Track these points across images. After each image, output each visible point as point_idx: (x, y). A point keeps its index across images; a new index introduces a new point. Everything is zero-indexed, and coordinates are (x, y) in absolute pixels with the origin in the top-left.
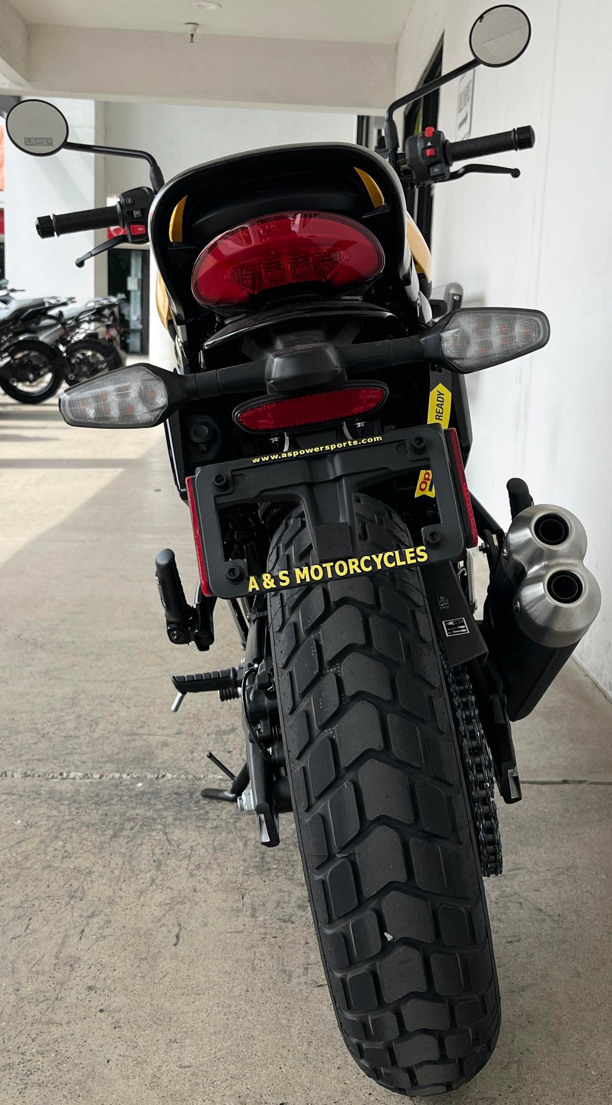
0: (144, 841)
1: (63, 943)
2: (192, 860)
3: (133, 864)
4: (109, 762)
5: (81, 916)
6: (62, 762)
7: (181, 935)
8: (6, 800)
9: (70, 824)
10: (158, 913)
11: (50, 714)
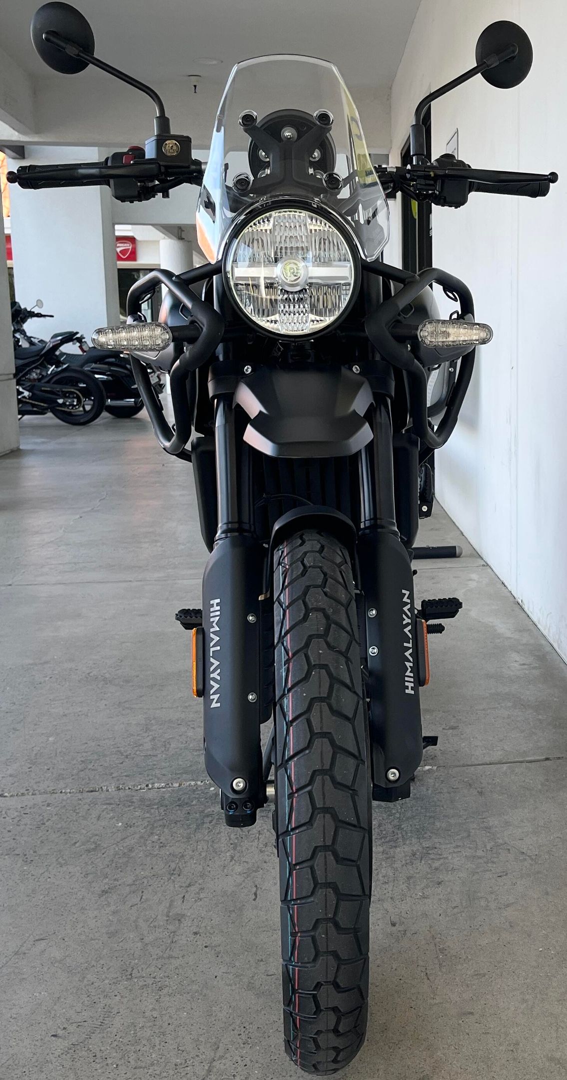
0: (221, 830)
1: (170, 905)
2: (261, 840)
3: (215, 847)
4: (185, 773)
5: (181, 887)
6: (146, 775)
7: (258, 893)
8: (106, 808)
9: (161, 823)
10: (239, 879)
11: (129, 739)
